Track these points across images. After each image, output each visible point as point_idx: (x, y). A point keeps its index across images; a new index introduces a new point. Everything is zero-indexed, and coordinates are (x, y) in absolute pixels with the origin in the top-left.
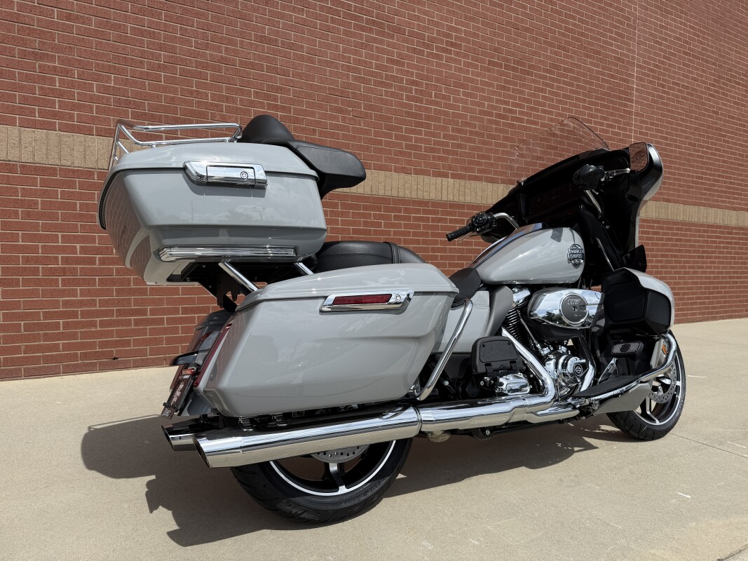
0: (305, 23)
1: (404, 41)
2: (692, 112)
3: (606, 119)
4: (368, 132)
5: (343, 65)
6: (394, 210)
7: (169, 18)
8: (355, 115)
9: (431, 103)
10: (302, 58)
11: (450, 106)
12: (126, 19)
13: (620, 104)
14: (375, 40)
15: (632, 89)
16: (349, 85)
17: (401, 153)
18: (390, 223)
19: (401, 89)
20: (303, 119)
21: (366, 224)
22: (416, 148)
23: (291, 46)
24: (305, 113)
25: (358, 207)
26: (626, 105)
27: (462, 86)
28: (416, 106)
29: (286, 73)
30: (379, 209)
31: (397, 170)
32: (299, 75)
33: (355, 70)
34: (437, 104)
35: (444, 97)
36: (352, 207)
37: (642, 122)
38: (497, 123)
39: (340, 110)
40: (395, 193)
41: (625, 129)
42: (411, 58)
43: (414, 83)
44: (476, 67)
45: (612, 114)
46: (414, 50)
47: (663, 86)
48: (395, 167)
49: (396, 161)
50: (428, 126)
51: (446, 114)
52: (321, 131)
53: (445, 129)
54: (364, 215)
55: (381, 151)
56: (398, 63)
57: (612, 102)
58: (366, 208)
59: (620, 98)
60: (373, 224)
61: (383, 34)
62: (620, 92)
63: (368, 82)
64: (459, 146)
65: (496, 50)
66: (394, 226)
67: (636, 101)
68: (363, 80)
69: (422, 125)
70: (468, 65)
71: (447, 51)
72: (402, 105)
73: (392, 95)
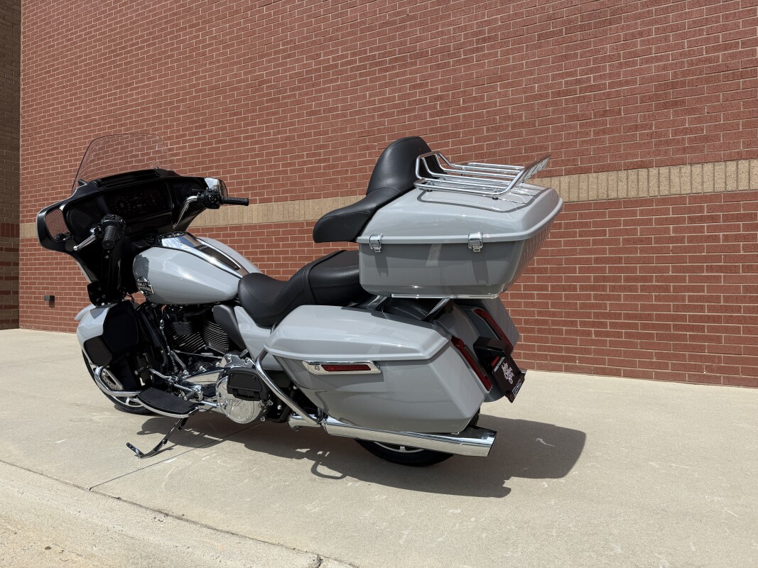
0: (339, 87)
1: (427, 63)
5: (369, 109)
7: (260, 123)
9: (459, 111)
10: (337, 116)
11: (484, 106)
12: (241, 132)
14: (397, 75)
16: (374, 124)
19: (425, 109)
20: (338, 164)
23: (330, 110)
24: (341, 159)
27: (500, 79)
28: (441, 120)
29: (326, 133)
32: (335, 131)
33: (380, 109)
34: (465, 109)
35: (475, 99)
38: (554, 103)
39: (367, 148)
42: (435, 75)
43: (438, 98)
44: (519, 50)
46: (438, 66)
50: (455, 135)
51: (479, 116)
52: (352, 170)
53: (476, 132)
56: (420, 86)
61: (405, 66)
63: (392, 114)
64: (499, 145)
68: (387, 115)
69: (448, 136)
70: (507, 52)
71: (477, 50)
72: (426, 124)
73: (415, 118)
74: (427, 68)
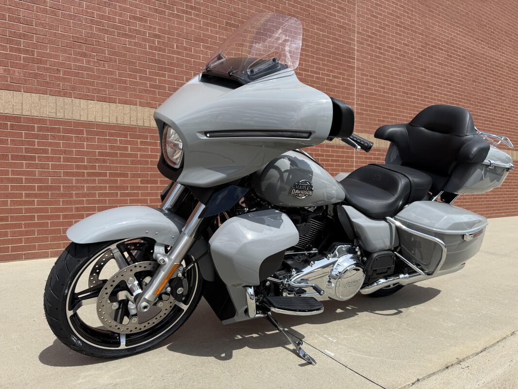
2: (405, 69)
3: (331, 71)
4: (112, 73)
5: (86, 18)
6: (140, 137)
8: (99, 59)
9: (173, 52)
10: (45, 11)
11: (192, 56)
13: (345, 61)
15: (354, 50)
16: (92, 35)
17: (146, 91)
18: (137, 148)
19: (145, 40)
20: (46, 61)
21: (111, 148)
22: (160, 87)
24: (50, 56)
25: (104, 134)
26: (349, 62)
27: (202, 41)
28: (159, 54)
30: (126, 136)
31: (141, 104)
32: (42, 25)
33: (98, 23)
34: (178, 53)
35: (186, 49)
36: (98, 133)
37: (363, 75)
40: (140, 123)
41: (349, 80)
42: (152, 16)
43: (156, 36)
44: (215, 26)
45: (337, 68)
46: (156, 11)
47: (380, 49)
48: (140, 102)
49: (141, 97)
50: (171, 71)
51: (189, 62)
52: (65, 71)
54: (109, 141)
55: (125, 88)
56: (140, 20)
57: (337, 59)
58: (111, 135)
59: (344, 56)
60: (119, 148)
62: (344, 51)
63: (111, 33)
65: (232, 14)
66: (140, 150)
67: (357, 59)
68: (106, 32)
69: (165, 69)
70: (207, 24)
71: (187, 12)
72: (146, 53)
73: (136, 44)
74: (146, 7)
